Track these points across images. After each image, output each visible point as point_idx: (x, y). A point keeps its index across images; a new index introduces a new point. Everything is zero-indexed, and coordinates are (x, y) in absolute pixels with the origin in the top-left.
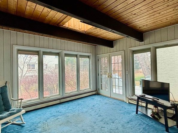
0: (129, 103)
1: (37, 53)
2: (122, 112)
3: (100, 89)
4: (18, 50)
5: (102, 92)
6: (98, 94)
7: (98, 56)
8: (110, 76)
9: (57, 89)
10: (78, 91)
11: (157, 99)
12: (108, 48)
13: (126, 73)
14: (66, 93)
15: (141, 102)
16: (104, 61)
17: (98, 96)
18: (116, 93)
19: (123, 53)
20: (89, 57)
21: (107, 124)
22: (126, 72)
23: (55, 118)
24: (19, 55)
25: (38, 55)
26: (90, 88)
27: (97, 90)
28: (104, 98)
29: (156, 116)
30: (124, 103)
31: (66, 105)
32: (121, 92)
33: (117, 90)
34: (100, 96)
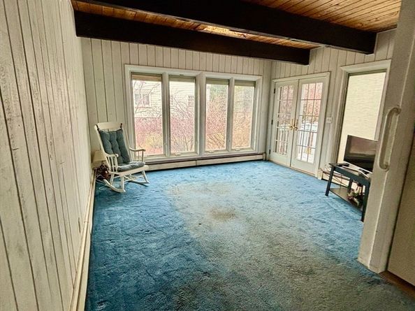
0: (322, 179)
1: (160, 77)
2: (300, 189)
3: (272, 151)
4: (132, 73)
5: (276, 157)
6: (267, 160)
7: (275, 81)
8: (295, 127)
9: (192, 146)
10: (227, 150)
11: (364, 171)
12: (299, 66)
13: (327, 122)
14: (207, 152)
15: (342, 178)
16: (286, 93)
17: (267, 163)
18: (301, 161)
19: (327, 79)
20: (254, 84)
21: (266, 199)
22: (327, 118)
23: (189, 184)
24: (134, 81)
25: (162, 81)
26: (252, 148)
27: (265, 153)
28: (278, 167)
29: (355, 199)
30: (312, 179)
31: (206, 170)
32: (311, 160)
33: (305, 155)
34: (270, 163)
